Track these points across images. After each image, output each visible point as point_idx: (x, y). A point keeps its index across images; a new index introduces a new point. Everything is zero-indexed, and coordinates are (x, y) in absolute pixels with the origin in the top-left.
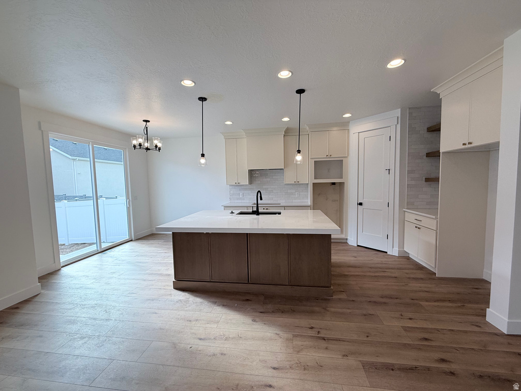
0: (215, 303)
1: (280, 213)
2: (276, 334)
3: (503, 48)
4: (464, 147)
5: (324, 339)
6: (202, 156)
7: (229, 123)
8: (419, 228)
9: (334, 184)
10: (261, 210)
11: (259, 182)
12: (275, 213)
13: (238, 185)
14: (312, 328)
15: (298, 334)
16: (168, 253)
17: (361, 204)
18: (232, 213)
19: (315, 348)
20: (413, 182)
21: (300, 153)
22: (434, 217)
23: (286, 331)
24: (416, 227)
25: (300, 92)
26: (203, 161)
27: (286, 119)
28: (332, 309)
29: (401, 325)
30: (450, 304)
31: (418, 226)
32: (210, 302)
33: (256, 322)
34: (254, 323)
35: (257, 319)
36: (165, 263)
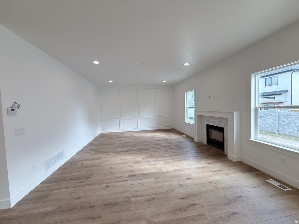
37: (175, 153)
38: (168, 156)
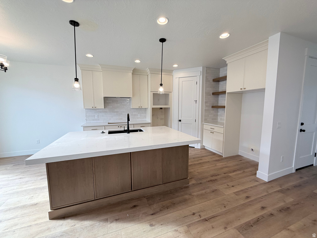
0: (106, 220)
1: (141, 131)
2: (175, 230)
3: (268, 40)
4: (241, 90)
5: (206, 220)
6: (75, 81)
7: (89, 56)
8: (213, 133)
9: (161, 108)
10: (130, 129)
11: (111, 107)
12: (136, 131)
13: (94, 109)
14: (194, 214)
15: (189, 223)
16: (24, 178)
17: (180, 121)
18: (103, 133)
19: (206, 231)
20: (207, 108)
21: (162, 86)
22: (223, 127)
23: (180, 225)
24: (211, 132)
25: (163, 40)
26: (77, 85)
27: (138, 61)
28: (195, 194)
29: (232, 192)
30: (239, 172)
31: (212, 132)
32: (101, 221)
33: (154, 226)
34: (153, 227)
35: (154, 223)
36: (25, 191)
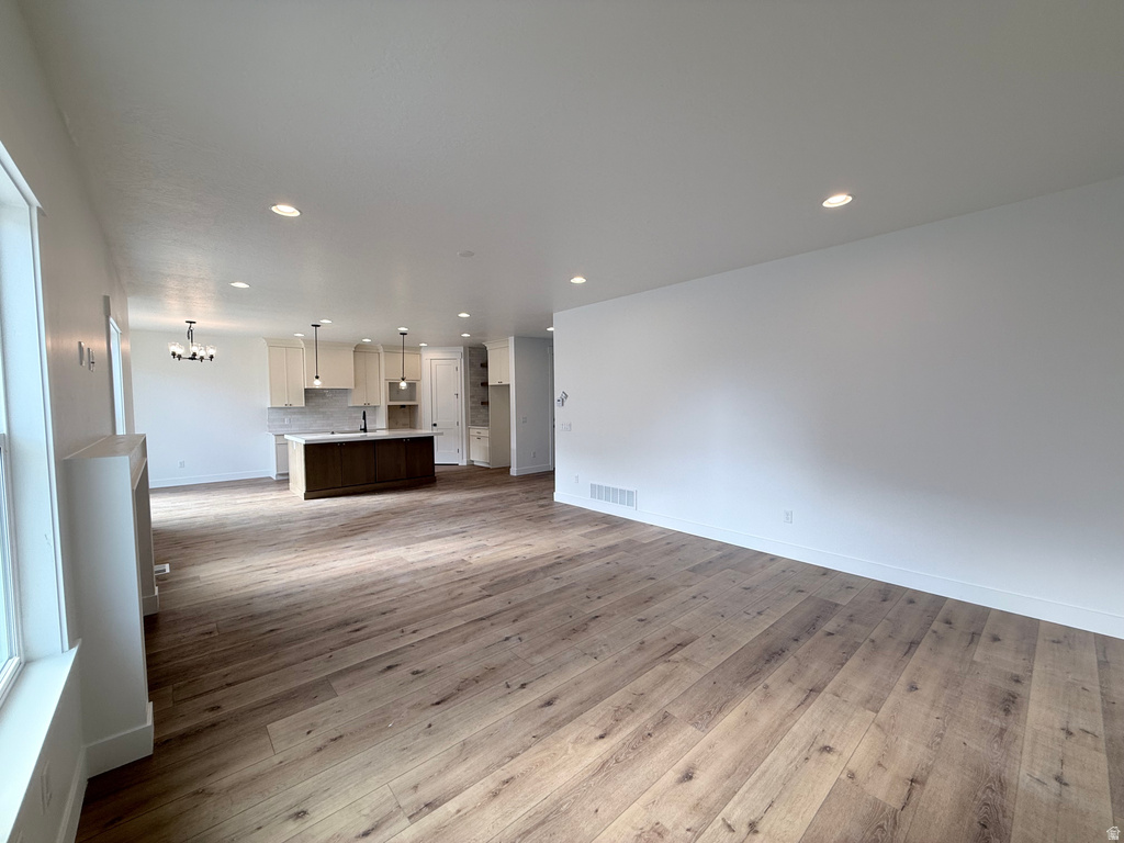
37: (367, 591)
38: (396, 577)
